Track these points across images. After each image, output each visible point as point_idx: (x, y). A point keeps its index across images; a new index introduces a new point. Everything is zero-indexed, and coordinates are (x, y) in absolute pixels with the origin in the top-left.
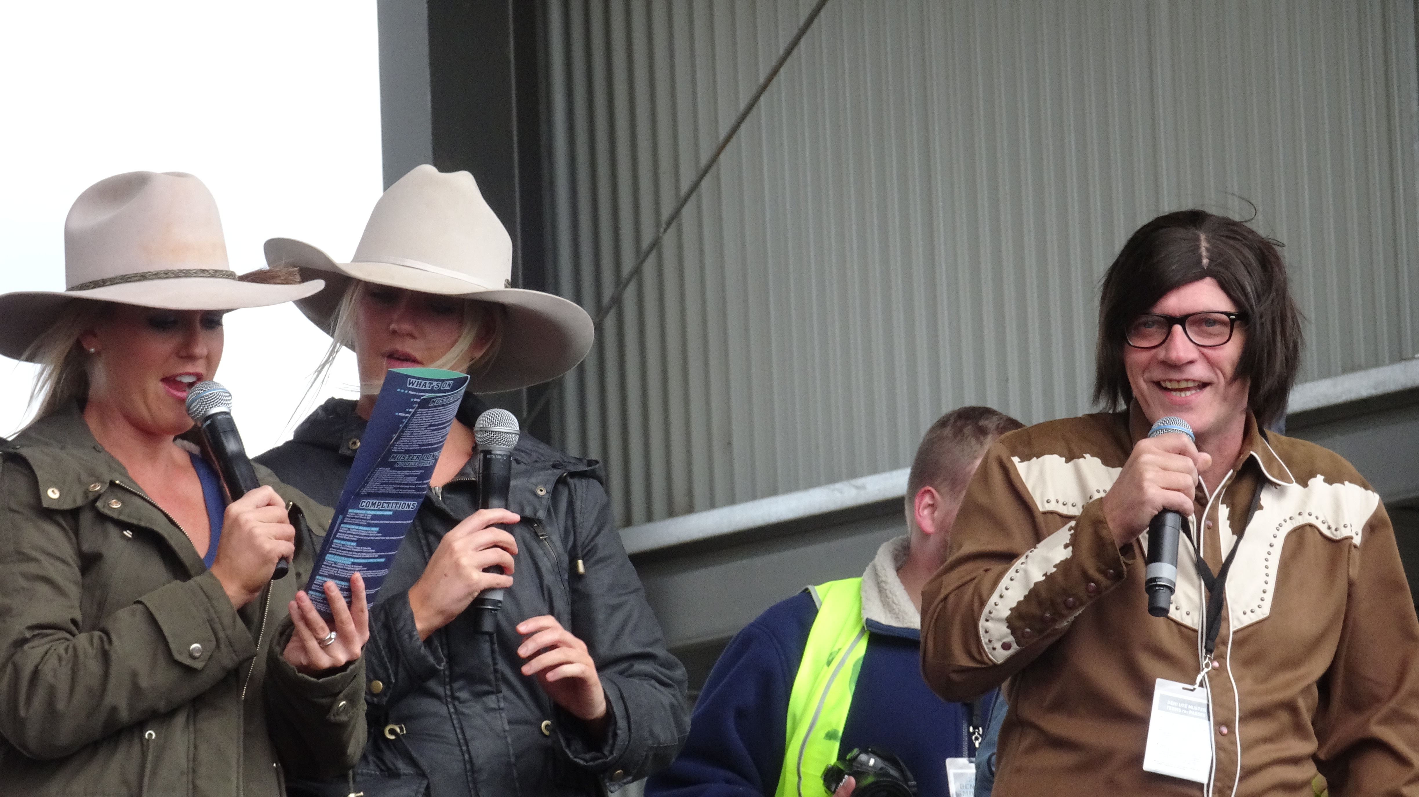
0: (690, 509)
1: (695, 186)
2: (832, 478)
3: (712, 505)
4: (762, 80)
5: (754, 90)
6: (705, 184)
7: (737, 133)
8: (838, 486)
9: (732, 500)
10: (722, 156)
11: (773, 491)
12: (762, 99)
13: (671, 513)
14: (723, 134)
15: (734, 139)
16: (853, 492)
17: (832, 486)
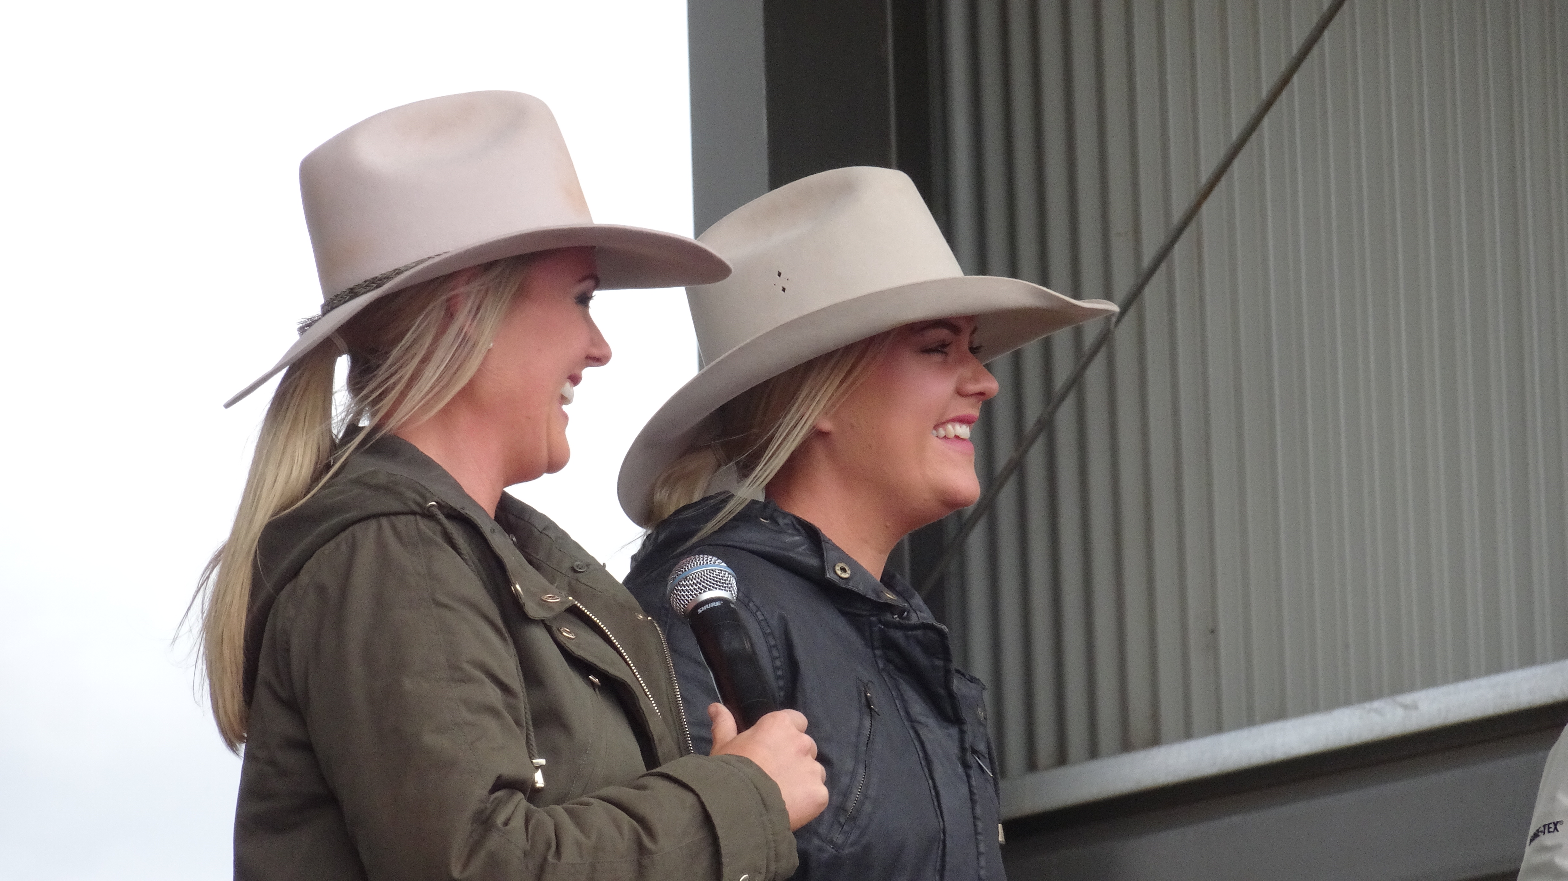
0: (1155, 740)
1: (1164, 253)
2: (1367, 695)
3: (1188, 734)
4: (1265, 92)
5: (1253, 108)
6: (1178, 249)
7: (1229, 171)
8: (1376, 704)
9: (1218, 727)
10: (1205, 207)
11: (1280, 713)
12: (1266, 121)
13: (1126, 746)
14: (1205, 176)
15: (1223, 181)
16: (1400, 712)
17: (1367, 706)
